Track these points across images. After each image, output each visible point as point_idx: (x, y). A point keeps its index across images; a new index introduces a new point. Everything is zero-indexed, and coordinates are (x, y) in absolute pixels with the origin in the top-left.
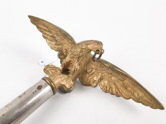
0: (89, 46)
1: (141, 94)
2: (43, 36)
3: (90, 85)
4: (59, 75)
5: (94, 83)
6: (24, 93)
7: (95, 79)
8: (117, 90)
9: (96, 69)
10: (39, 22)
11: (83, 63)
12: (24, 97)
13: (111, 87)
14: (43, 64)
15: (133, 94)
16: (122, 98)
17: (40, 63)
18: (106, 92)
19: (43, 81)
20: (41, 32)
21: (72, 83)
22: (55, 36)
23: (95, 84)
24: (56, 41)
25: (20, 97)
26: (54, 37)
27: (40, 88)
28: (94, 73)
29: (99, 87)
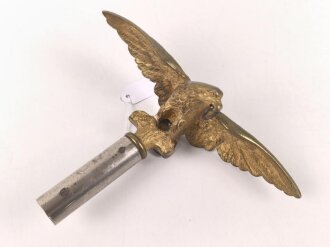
0: (200, 95)
1: (276, 172)
2: (130, 51)
3: (203, 147)
4: (153, 130)
5: (209, 144)
6: (100, 156)
7: (211, 138)
8: (243, 161)
9: (214, 125)
10: (123, 25)
11: (191, 116)
12: (100, 162)
13: (234, 155)
14: (128, 100)
15: (265, 171)
16: (248, 173)
17: (124, 98)
18: (226, 161)
19: (128, 140)
20: (127, 42)
21: (171, 145)
22: (151, 54)
23: (210, 147)
24: (153, 63)
25: (94, 161)
26: (149, 56)
27: (122, 150)
28: (211, 129)
29: (215, 152)
